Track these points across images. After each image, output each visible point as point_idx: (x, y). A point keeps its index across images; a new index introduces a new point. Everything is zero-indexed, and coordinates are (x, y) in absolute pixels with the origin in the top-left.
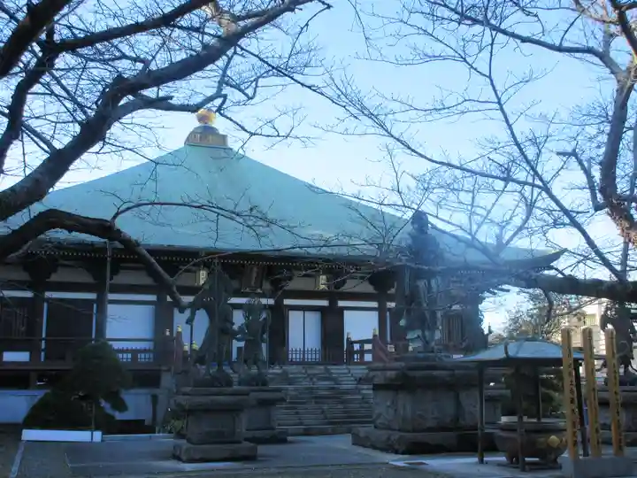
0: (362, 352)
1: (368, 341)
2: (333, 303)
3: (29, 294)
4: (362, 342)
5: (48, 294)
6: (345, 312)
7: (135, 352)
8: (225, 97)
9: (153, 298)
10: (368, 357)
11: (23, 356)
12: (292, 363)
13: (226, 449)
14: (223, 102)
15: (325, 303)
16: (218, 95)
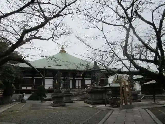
0: (88, 86)
1: (89, 85)
2: (83, 78)
3: (32, 77)
4: (88, 85)
5: (35, 78)
6: (86, 80)
7: (49, 87)
8: (53, 38)
9: (53, 78)
10: (89, 87)
11: (30, 88)
12: (76, 89)
13: (60, 104)
14: (53, 39)
15: (82, 78)
16: (52, 37)
